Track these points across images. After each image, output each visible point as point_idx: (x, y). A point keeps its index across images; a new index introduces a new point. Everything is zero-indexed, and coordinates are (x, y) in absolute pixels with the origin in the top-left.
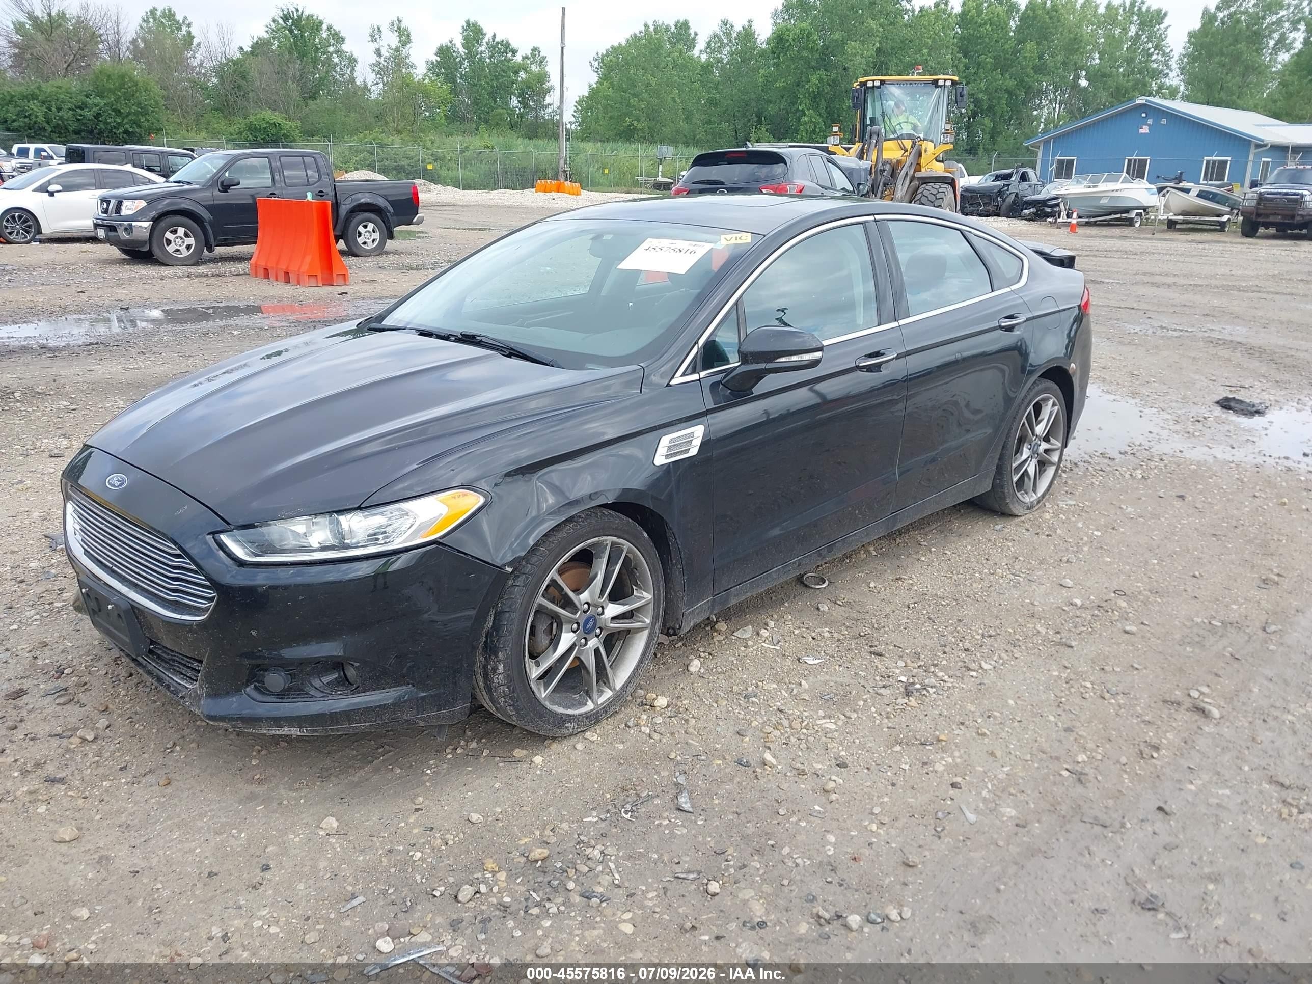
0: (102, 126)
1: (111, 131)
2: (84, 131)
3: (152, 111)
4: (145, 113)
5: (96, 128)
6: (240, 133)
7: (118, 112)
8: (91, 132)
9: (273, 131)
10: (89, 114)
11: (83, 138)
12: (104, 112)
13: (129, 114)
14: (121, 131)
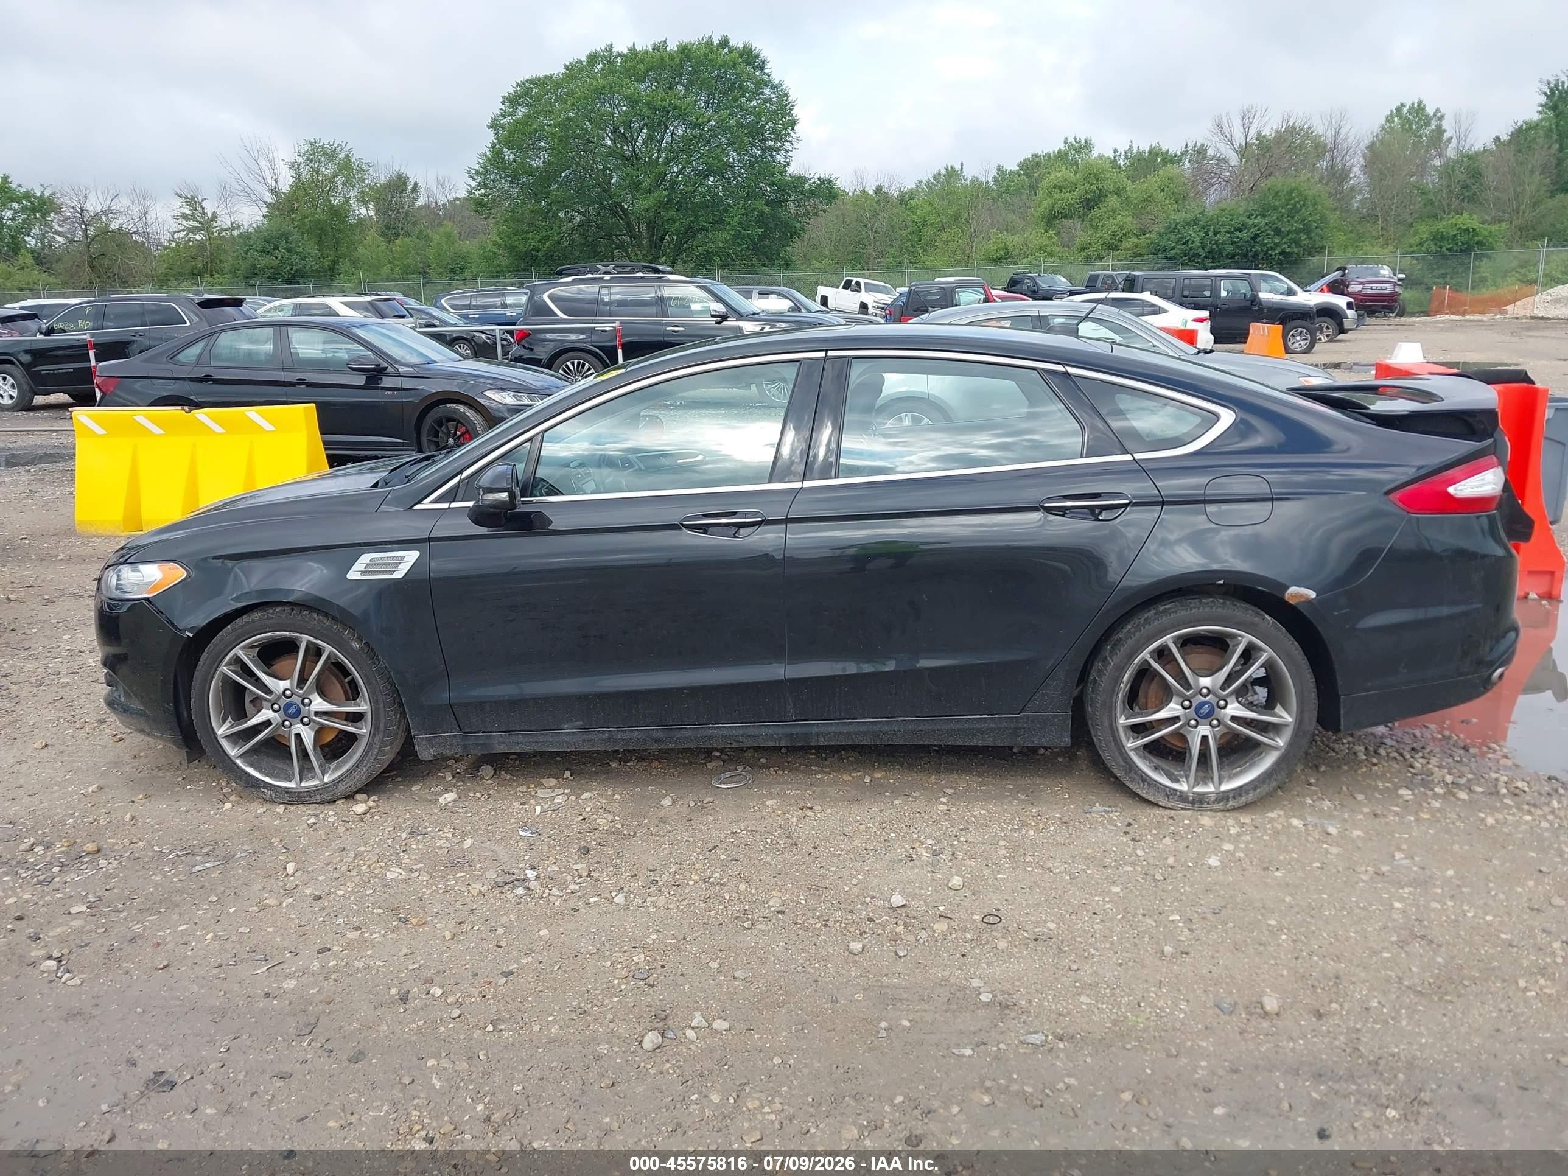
0: (1258, 248)
1: (1266, 253)
2: (1238, 254)
3: (1317, 228)
4: (1307, 230)
5: (1251, 251)
6: (1421, 244)
7: (1278, 232)
8: (1246, 255)
9: (1465, 238)
10: (1244, 235)
11: (1237, 262)
12: (1262, 232)
13: (1289, 232)
14: (1277, 252)
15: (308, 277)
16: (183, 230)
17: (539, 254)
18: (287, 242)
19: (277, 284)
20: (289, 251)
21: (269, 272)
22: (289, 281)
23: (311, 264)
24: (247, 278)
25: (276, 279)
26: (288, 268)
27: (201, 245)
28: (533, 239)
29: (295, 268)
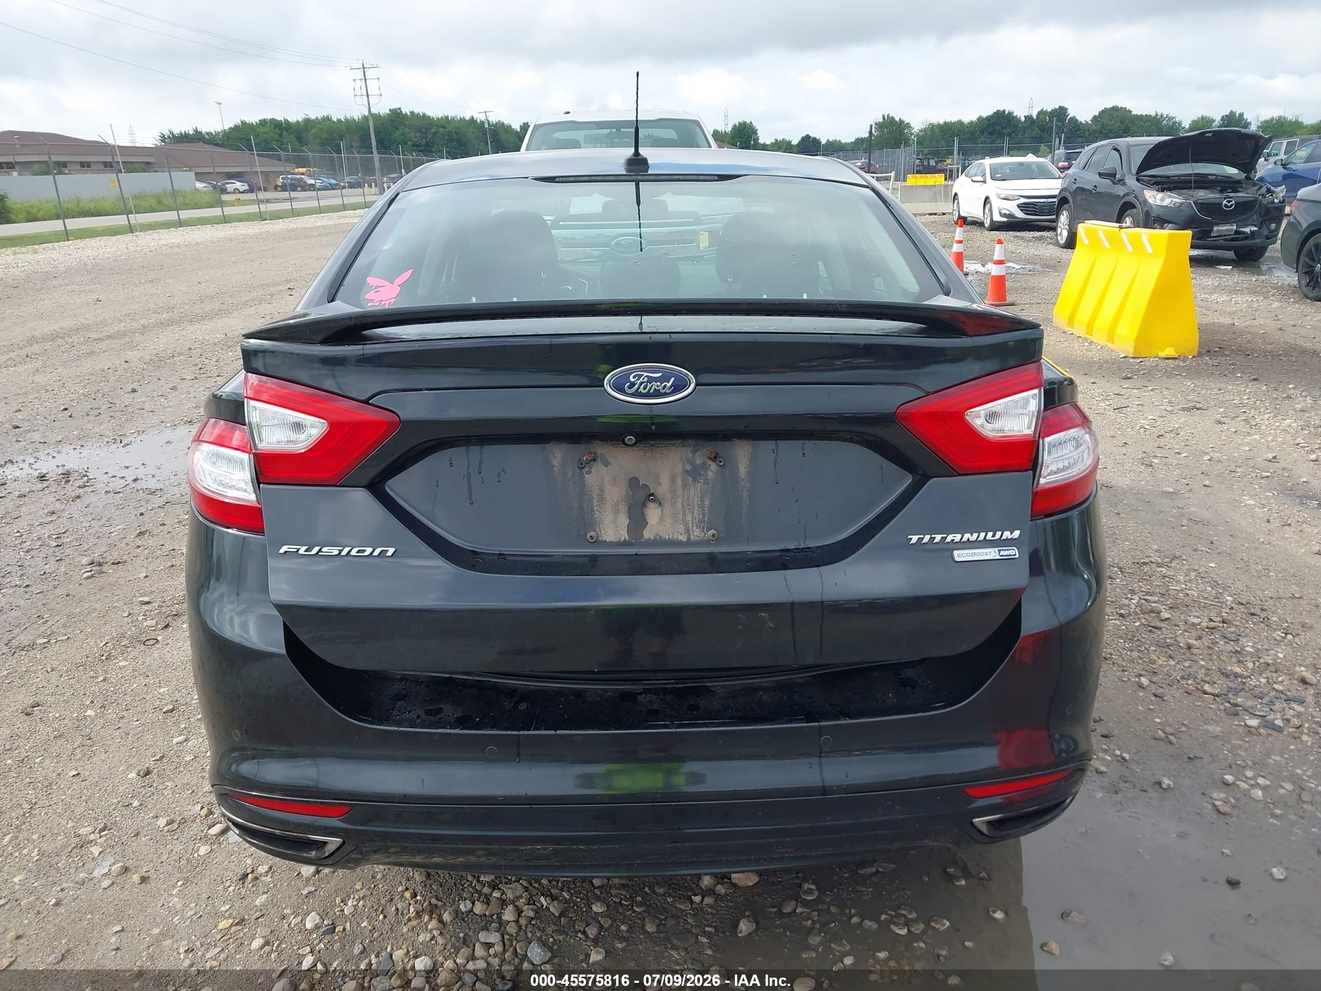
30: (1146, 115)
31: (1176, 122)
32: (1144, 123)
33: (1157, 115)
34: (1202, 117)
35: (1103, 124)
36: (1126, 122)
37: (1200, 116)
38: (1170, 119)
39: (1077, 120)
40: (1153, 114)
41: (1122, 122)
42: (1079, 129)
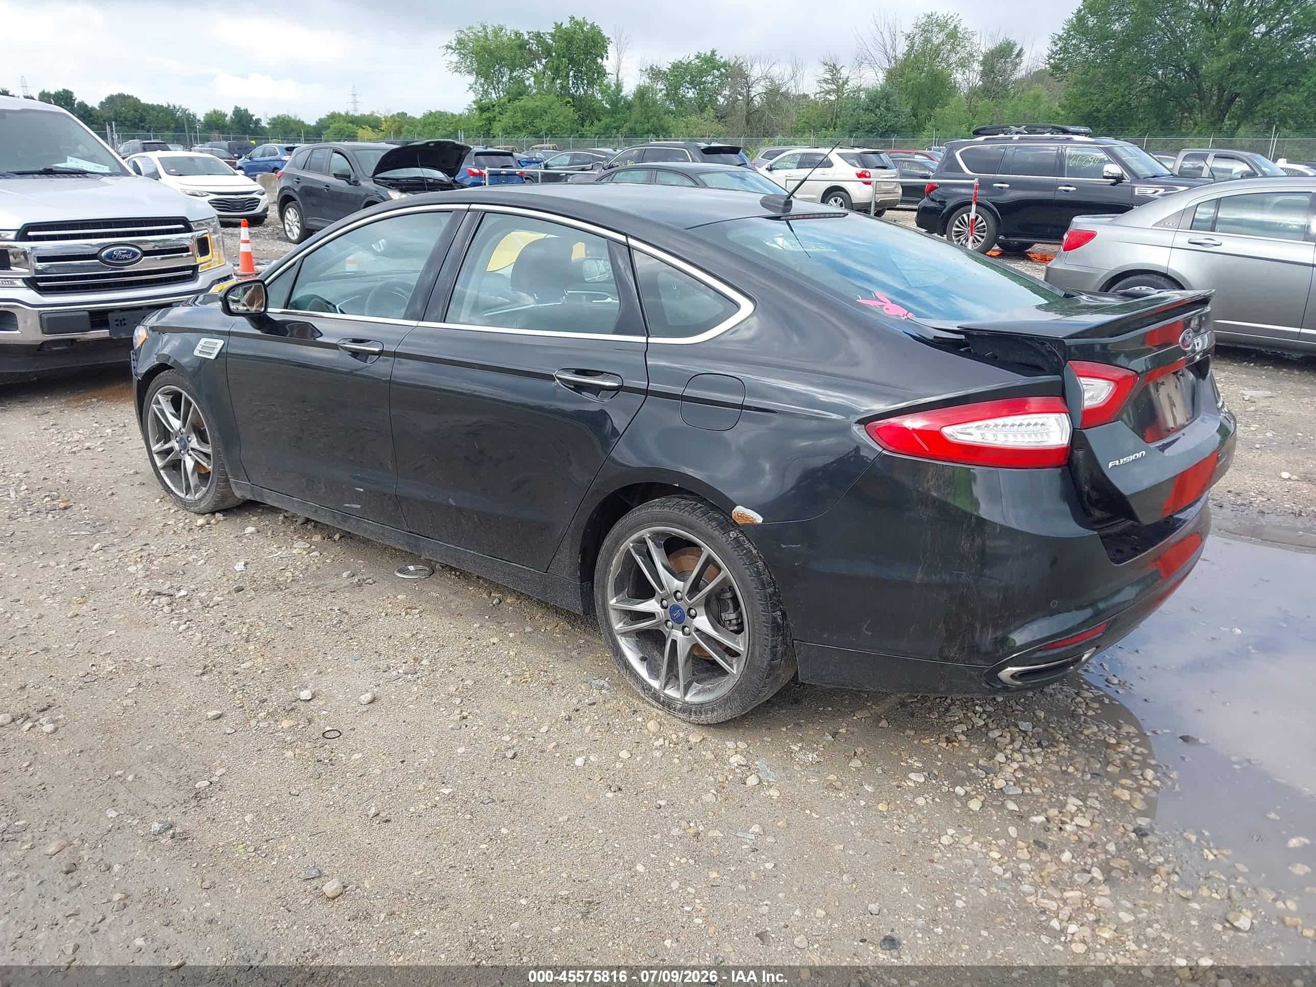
15: (898, 131)
16: (823, 92)
17: (1100, 115)
18: (887, 102)
19: (872, 137)
20: (887, 109)
21: (867, 127)
22: (882, 135)
23: (903, 120)
24: (851, 131)
25: (872, 133)
26: (884, 124)
27: (831, 104)
28: (1097, 100)
29: (889, 124)
30: (158, 105)
31: (190, 114)
32: (158, 113)
33: (169, 106)
34: (215, 111)
35: (116, 111)
36: (140, 111)
37: (212, 110)
38: (184, 111)
39: (86, 106)
40: (165, 105)
41: (136, 111)
42: (91, 115)
